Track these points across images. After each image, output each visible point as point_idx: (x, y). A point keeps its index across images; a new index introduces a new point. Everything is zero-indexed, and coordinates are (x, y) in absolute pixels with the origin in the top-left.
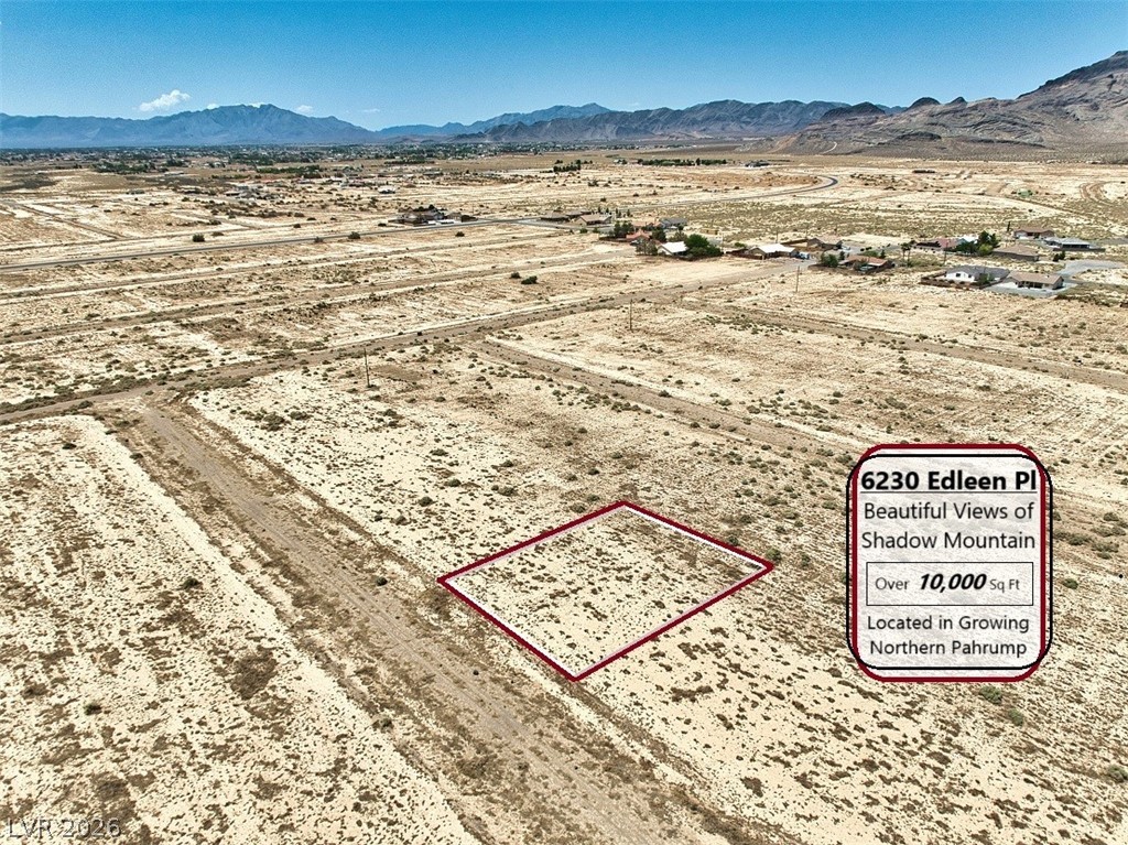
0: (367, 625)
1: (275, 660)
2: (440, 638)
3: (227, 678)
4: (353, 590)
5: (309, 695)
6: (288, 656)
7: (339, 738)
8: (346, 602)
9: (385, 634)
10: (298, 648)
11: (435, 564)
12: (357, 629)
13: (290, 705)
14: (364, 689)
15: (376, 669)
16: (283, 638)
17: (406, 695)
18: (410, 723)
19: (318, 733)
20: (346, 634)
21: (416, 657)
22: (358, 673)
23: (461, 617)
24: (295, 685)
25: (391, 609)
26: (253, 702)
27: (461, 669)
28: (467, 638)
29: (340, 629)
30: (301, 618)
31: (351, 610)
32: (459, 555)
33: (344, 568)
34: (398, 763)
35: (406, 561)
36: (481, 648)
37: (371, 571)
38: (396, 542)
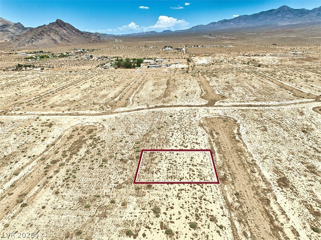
0: (248, 183)
1: (277, 183)
2: (231, 171)
3: (291, 184)
4: (248, 196)
5: (269, 171)
6: (273, 183)
7: (264, 162)
8: (251, 193)
9: (244, 178)
10: (270, 184)
11: (216, 190)
12: (251, 183)
13: (274, 171)
14: (255, 168)
15: (250, 172)
16: (275, 188)
17: (246, 164)
18: (248, 160)
19: (268, 164)
20: (255, 183)
21: (239, 170)
22: (255, 172)
23: (222, 173)
24: (272, 175)
25: (239, 184)
26: (283, 176)
27: (230, 163)
28: (224, 168)
29: (256, 186)
30: (268, 194)
31: (251, 189)
32: (206, 189)
33: (247, 208)
34: (253, 155)
35: (224, 197)
36: (223, 165)
37: (238, 202)
38: (222, 208)
